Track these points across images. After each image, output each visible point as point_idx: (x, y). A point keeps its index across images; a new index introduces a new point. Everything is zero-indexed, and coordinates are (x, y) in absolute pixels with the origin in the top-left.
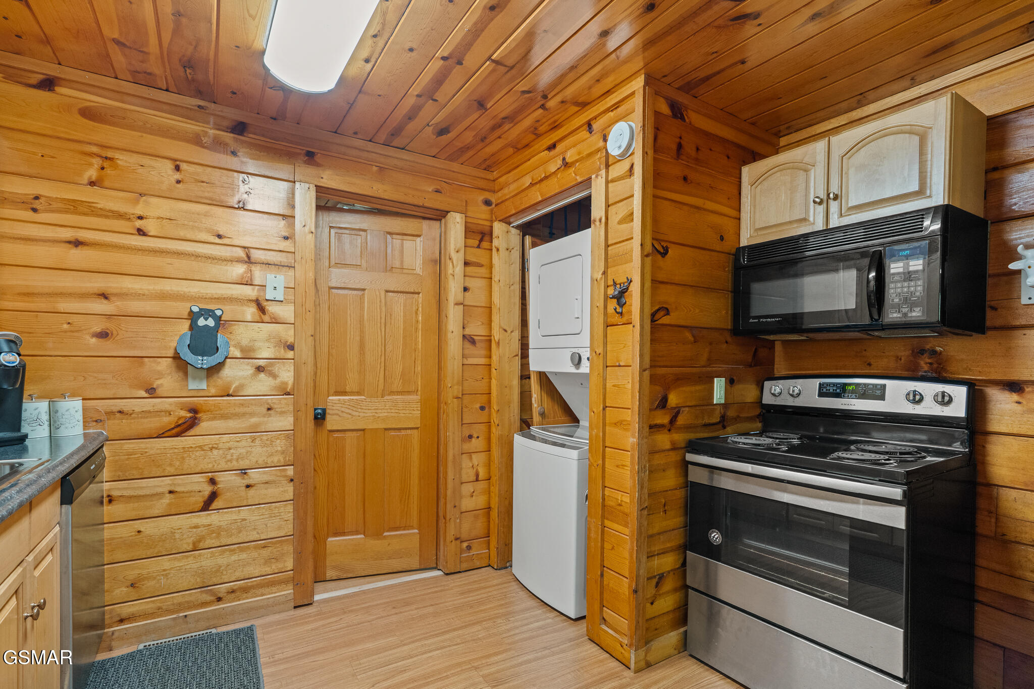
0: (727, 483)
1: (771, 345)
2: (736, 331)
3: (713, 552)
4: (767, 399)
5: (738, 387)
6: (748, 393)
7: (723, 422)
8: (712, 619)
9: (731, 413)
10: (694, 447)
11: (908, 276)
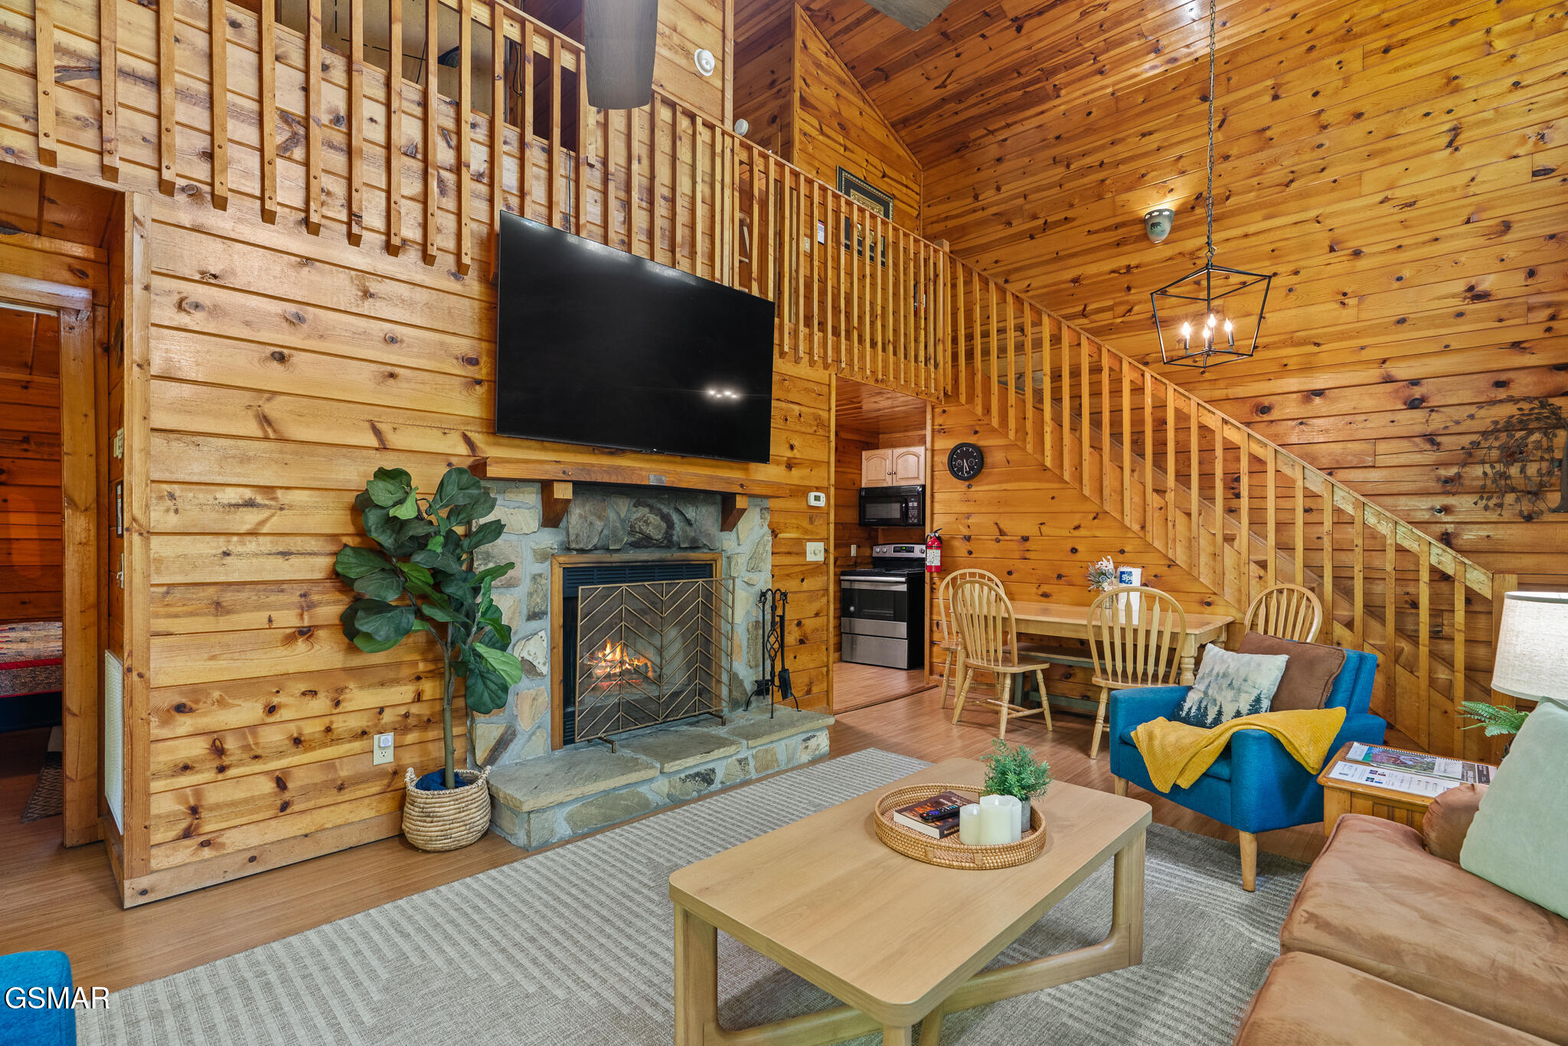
0: (857, 586)
1: (877, 530)
2: (860, 524)
3: (851, 615)
4: (875, 555)
5: (862, 549)
6: (866, 552)
7: (856, 564)
8: (853, 643)
9: (859, 561)
10: (844, 574)
11: (913, 507)
